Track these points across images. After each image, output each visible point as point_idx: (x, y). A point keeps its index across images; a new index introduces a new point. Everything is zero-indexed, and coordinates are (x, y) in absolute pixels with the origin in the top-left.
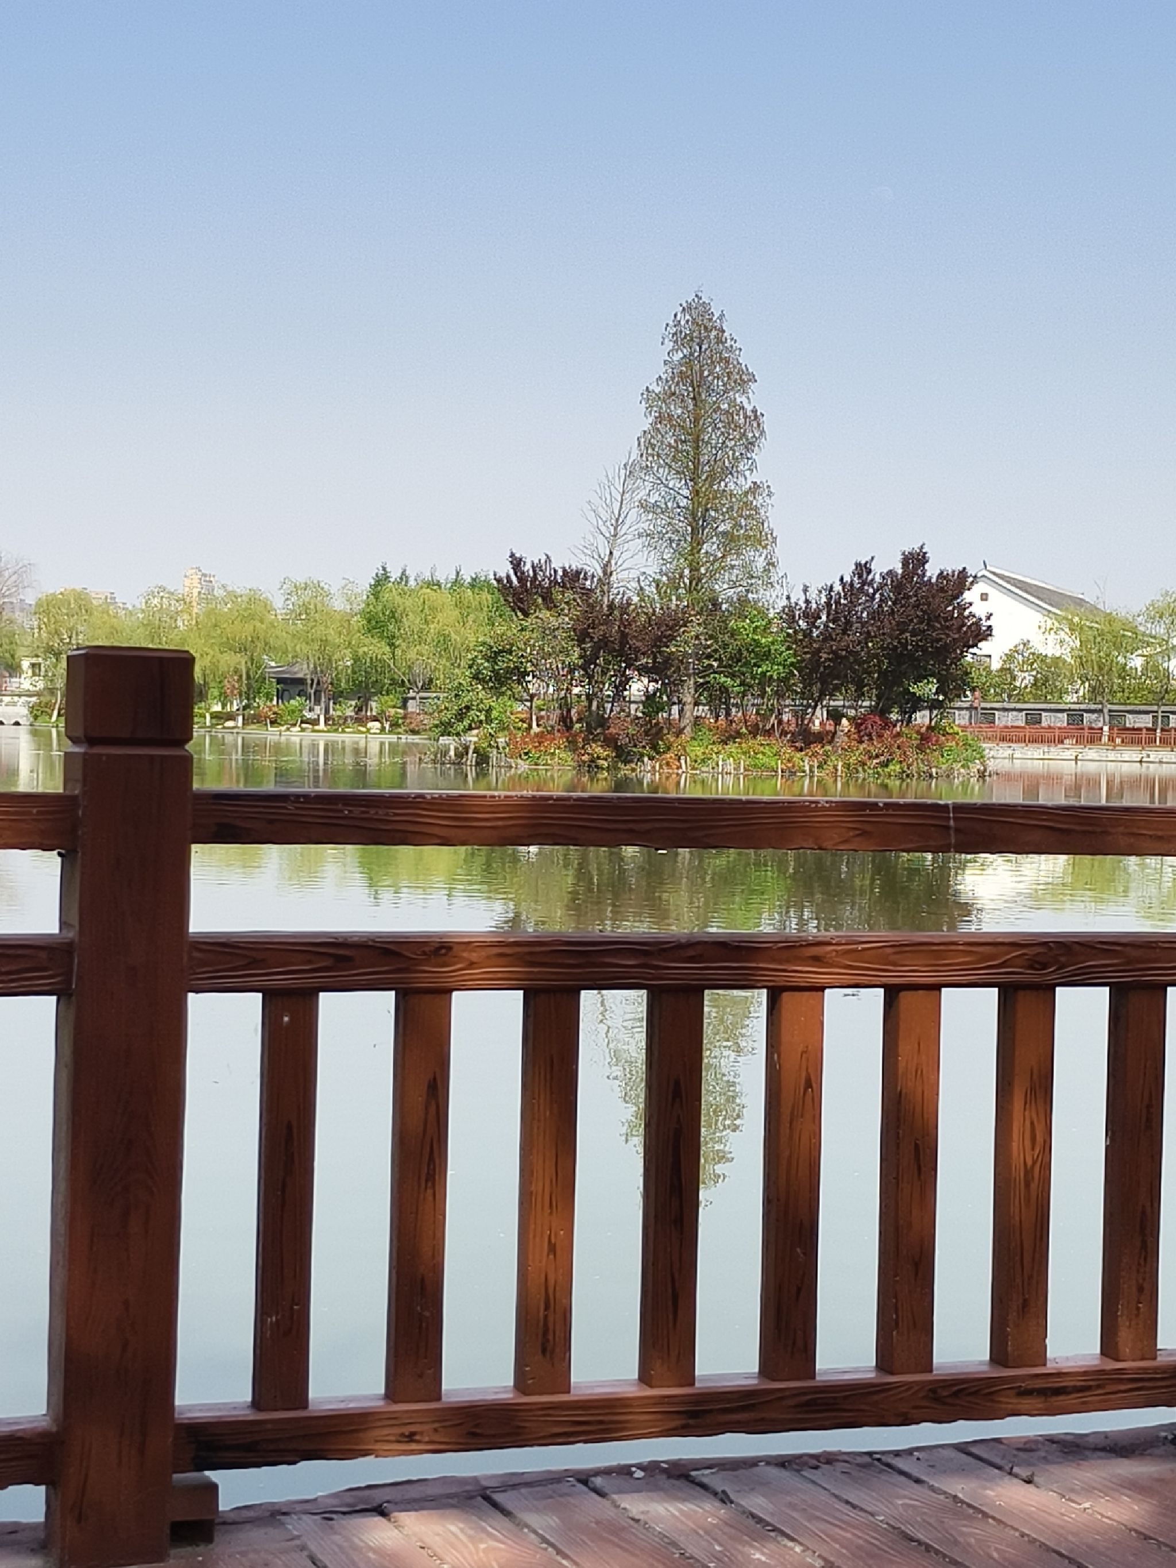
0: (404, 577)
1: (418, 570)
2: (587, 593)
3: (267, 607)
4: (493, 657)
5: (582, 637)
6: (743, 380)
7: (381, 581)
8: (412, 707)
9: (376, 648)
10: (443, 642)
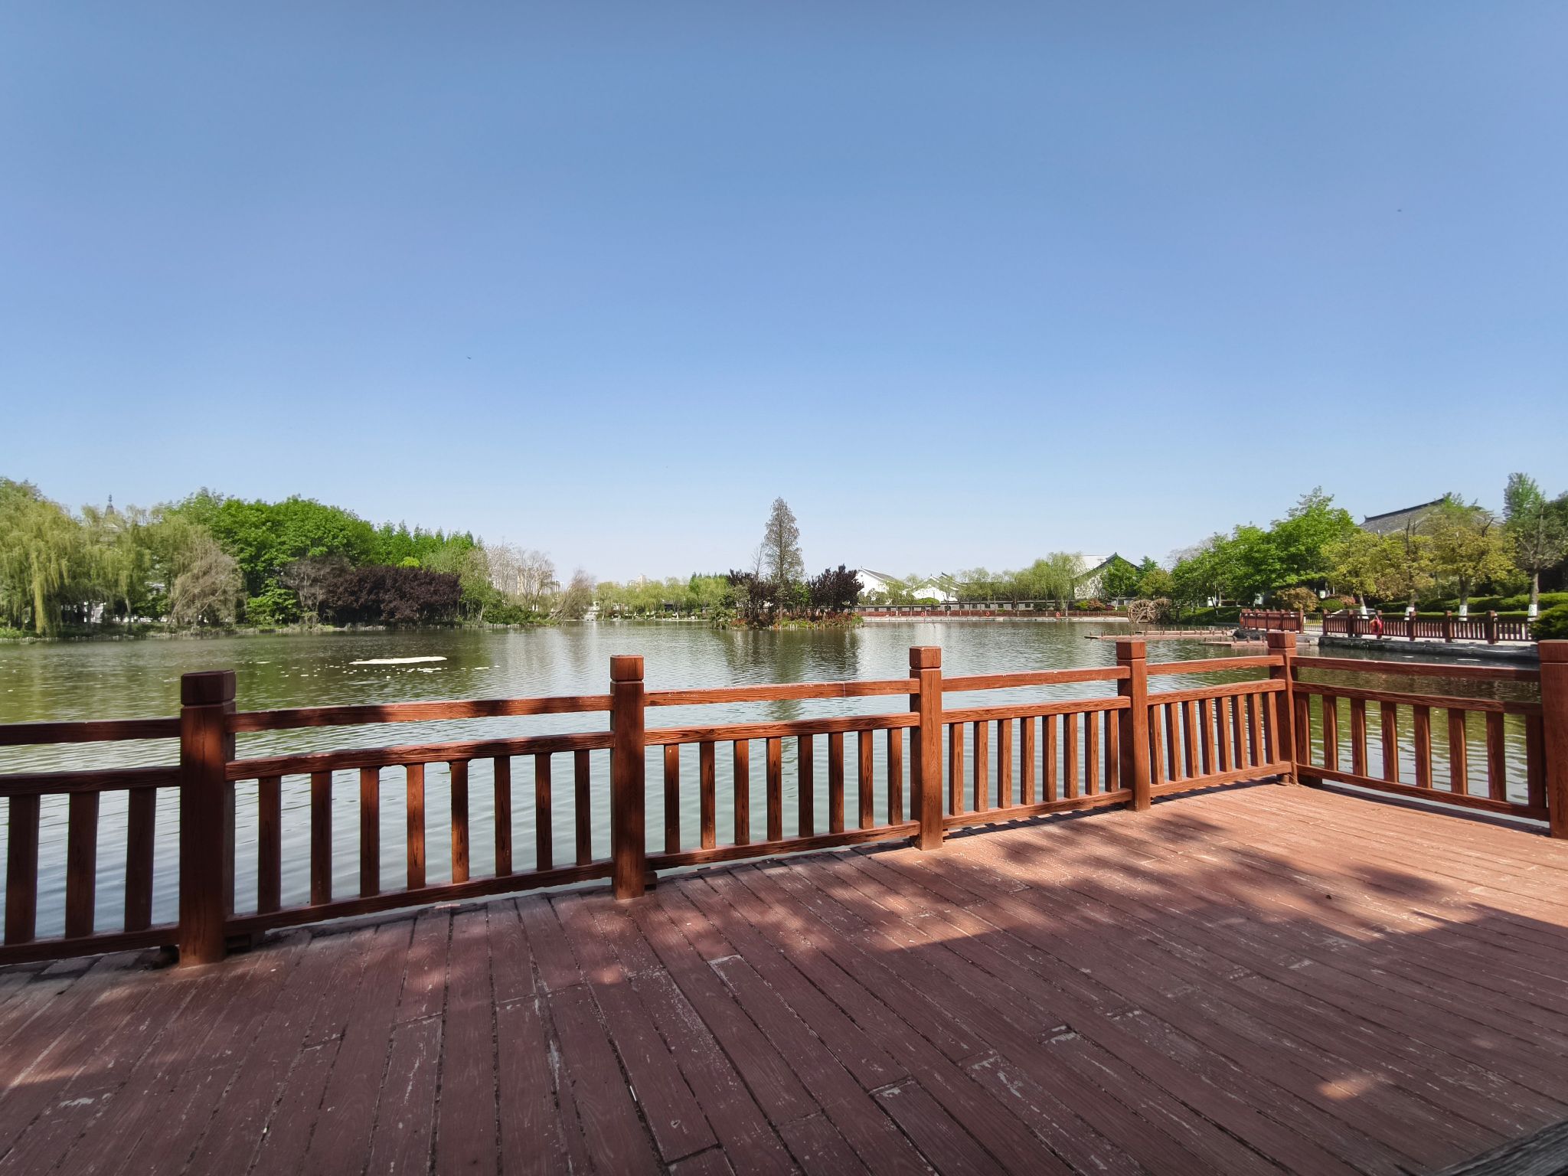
0: (700, 575)
1: (704, 573)
2: (751, 580)
3: (662, 585)
4: (726, 598)
5: (751, 592)
6: (793, 520)
7: (694, 576)
8: (704, 612)
9: (693, 595)
10: (712, 593)
